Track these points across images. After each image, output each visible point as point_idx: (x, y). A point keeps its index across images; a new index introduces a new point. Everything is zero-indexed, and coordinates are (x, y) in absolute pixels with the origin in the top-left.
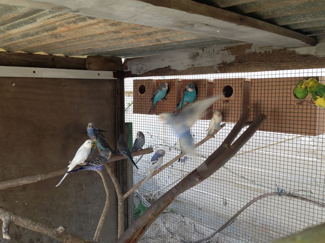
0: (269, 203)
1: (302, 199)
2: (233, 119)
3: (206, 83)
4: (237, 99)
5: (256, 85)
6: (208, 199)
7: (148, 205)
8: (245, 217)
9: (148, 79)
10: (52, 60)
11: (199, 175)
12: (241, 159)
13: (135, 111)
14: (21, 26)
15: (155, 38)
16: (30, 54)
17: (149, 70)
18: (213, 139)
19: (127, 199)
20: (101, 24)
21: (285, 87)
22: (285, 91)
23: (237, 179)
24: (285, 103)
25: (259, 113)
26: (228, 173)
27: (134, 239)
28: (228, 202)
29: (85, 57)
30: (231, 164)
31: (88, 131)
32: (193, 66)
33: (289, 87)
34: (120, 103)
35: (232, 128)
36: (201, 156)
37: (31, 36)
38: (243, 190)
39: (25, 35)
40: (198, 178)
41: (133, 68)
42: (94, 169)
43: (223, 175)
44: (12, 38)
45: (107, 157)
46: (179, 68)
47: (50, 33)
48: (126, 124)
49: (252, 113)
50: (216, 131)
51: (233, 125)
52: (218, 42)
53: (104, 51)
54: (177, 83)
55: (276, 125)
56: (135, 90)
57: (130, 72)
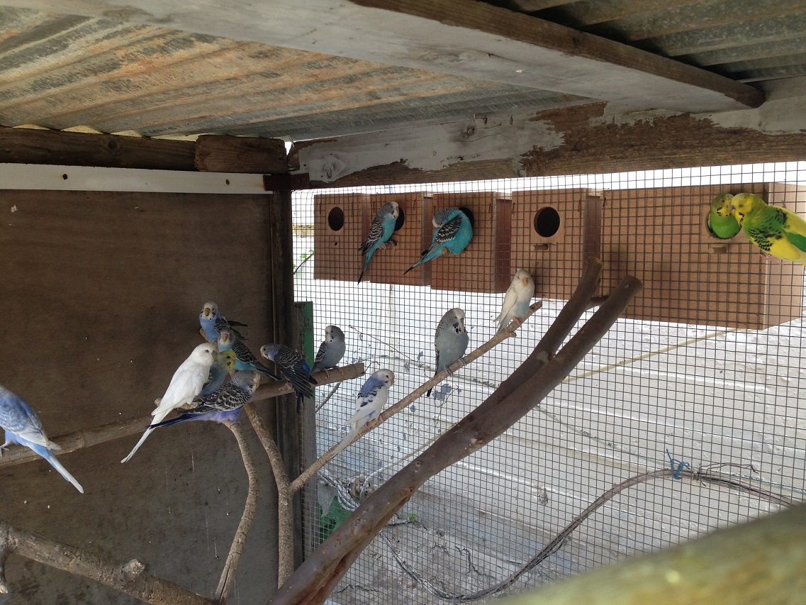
0: (650, 497)
1: (730, 487)
2: (560, 289)
3: (495, 202)
4: (569, 240)
5: (616, 205)
6: (502, 490)
7: (354, 505)
8: (591, 532)
9: (350, 192)
10: (109, 145)
11: (477, 430)
12: (580, 390)
13: (320, 274)
14: (30, 60)
15: (364, 90)
16: (54, 131)
17: (352, 171)
18: (511, 340)
19: (301, 493)
20: (231, 55)
21: (687, 210)
22: (686, 219)
23: (571, 437)
24: (685, 249)
25: (623, 275)
26: (550, 425)
27: (318, 588)
28: (549, 495)
29: (193, 138)
30: (557, 403)
31: (203, 324)
33: (696, 210)
34: (281, 253)
35: (558, 313)
36: (484, 383)
37: (54, 85)
38: (585, 465)
39: (41, 84)
40: (476, 437)
41: (313, 165)
42: (218, 418)
43: (536, 429)
44: (9, 92)
45: (249, 389)
46: (427, 165)
47: (104, 76)
48: (296, 306)
49: (606, 275)
50: (519, 321)
51: (561, 305)
52: (523, 98)
53: (240, 122)
54: (421, 203)
55: (665, 304)
56: (319, 220)
57: (307, 175)
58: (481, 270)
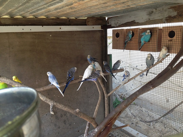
2: (175, 51)
3: (158, 30)
4: (177, 39)
6: (157, 98)
7: (121, 100)
8: (180, 109)
9: (121, 29)
10: (69, 21)
12: (179, 76)
13: (114, 47)
14: (55, 4)
15: (127, 5)
16: (58, 18)
17: (122, 24)
18: (161, 63)
26: (170, 84)
27: (115, 117)
28: (169, 100)
29: (86, 18)
30: (173, 79)
32: (150, 19)
34: (105, 43)
35: (174, 57)
36: (153, 73)
37: (59, 9)
38: (179, 94)
39: (56, 9)
40: (152, 87)
41: (112, 23)
42: (92, 80)
44: (50, 11)
46: (140, 21)
47: (69, 7)
48: (108, 55)
50: (163, 59)
51: (175, 55)
52: (166, 4)
53: (97, 14)
54: (139, 31)
56: (113, 35)
57: (111, 25)
58: (153, 47)
